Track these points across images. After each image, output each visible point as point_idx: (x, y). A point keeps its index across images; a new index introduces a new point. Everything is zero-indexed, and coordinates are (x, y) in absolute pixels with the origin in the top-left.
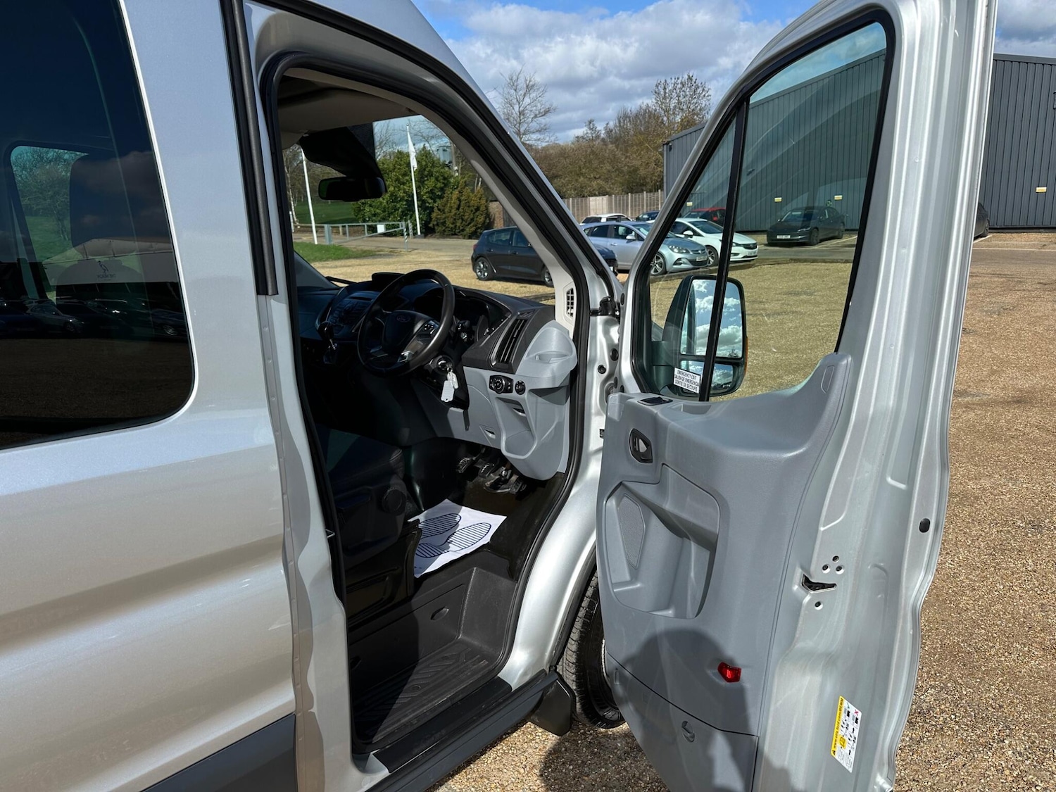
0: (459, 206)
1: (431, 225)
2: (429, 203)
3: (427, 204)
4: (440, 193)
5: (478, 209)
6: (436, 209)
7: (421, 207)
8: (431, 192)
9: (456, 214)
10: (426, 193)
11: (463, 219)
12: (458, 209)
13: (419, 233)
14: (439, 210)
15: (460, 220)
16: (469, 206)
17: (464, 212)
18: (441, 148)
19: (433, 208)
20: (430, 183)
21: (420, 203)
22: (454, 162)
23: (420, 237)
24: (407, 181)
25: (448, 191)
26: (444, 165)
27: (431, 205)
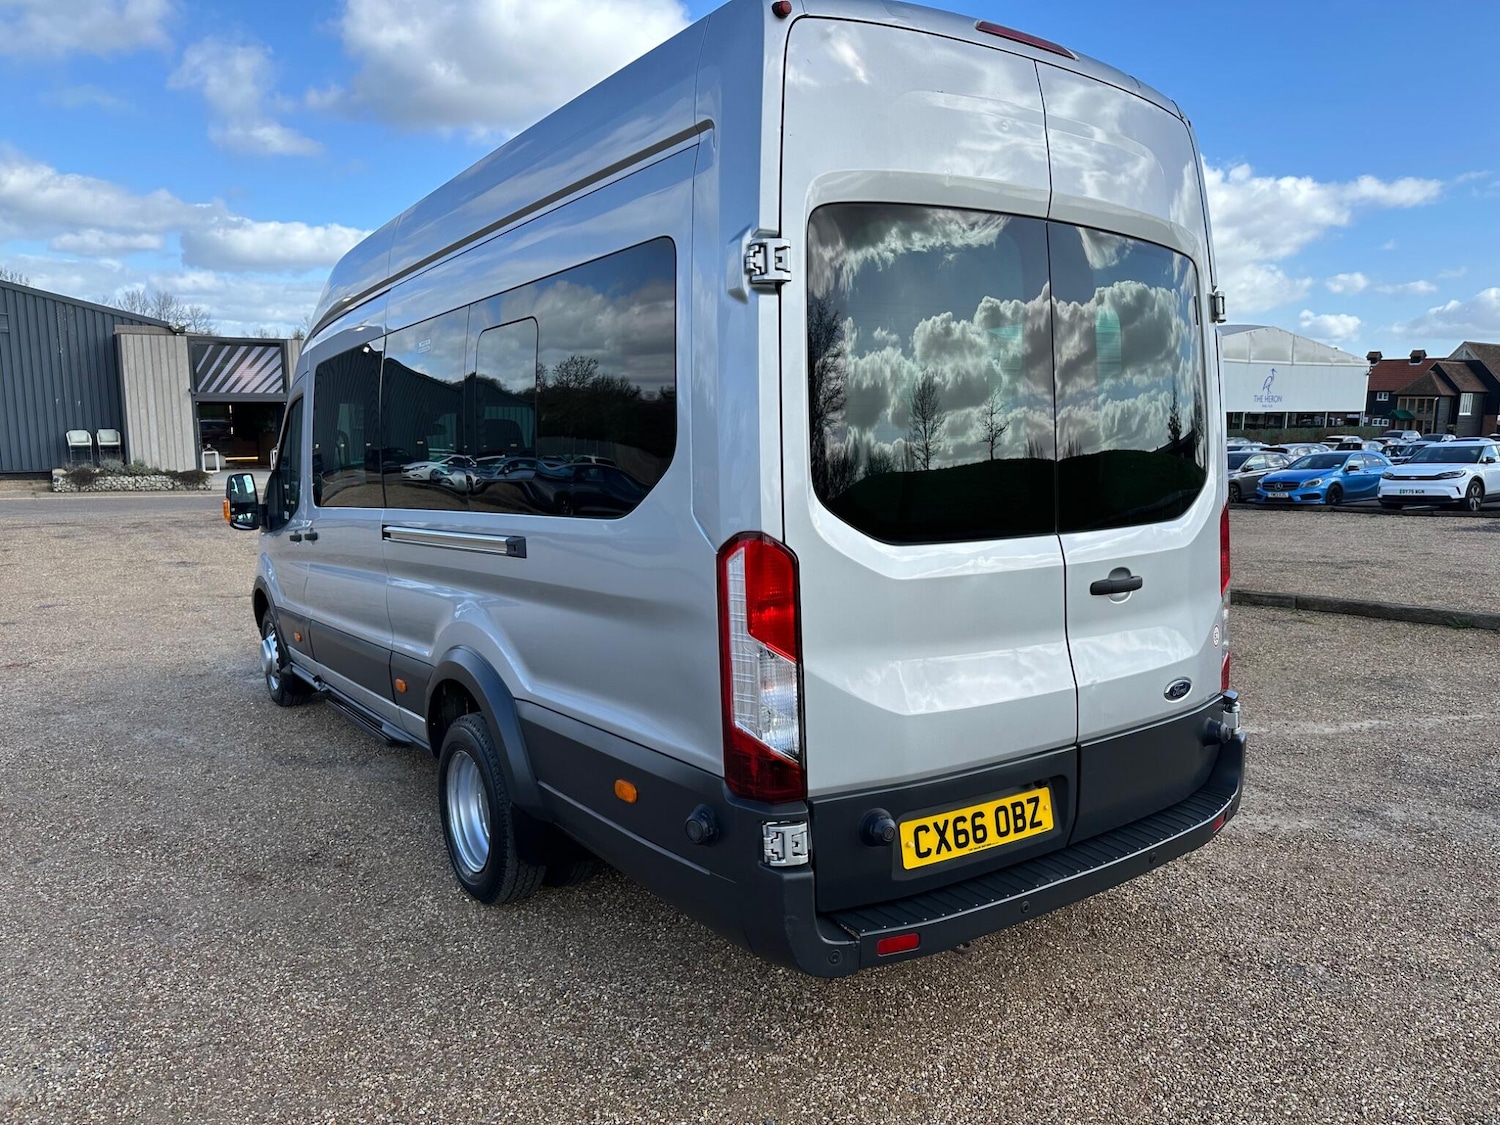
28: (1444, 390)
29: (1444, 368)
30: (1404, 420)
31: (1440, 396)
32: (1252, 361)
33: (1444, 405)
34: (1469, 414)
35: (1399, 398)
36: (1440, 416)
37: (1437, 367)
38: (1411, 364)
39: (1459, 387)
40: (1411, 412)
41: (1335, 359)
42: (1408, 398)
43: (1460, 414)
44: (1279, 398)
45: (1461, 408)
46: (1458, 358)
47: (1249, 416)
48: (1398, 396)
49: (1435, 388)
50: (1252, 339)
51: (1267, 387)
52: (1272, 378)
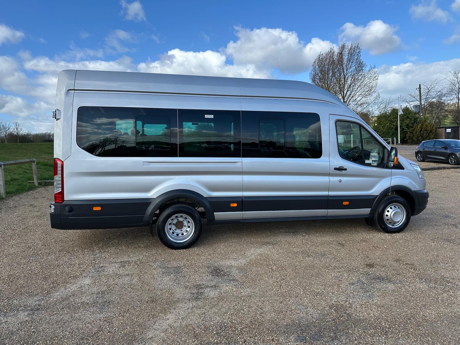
0: (421, 131)
1: (405, 139)
2: (406, 130)
3: (405, 130)
4: (411, 125)
5: (431, 132)
6: (409, 133)
7: (401, 132)
8: (408, 125)
9: (419, 134)
10: (405, 125)
11: (422, 137)
12: (420, 132)
13: (399, 143)
14: (410, 132)
15: (421, 137)
16: (426, 131)
17: (423, 133)
18: (415, 106)
19: (407, 132)
20: (407, 121)
21: (401, 130)
22: (421, 111)
23: (399, 144)
24: (396, 120)
25: (415, 124)
26: (415, 113)
27: (407, 131)
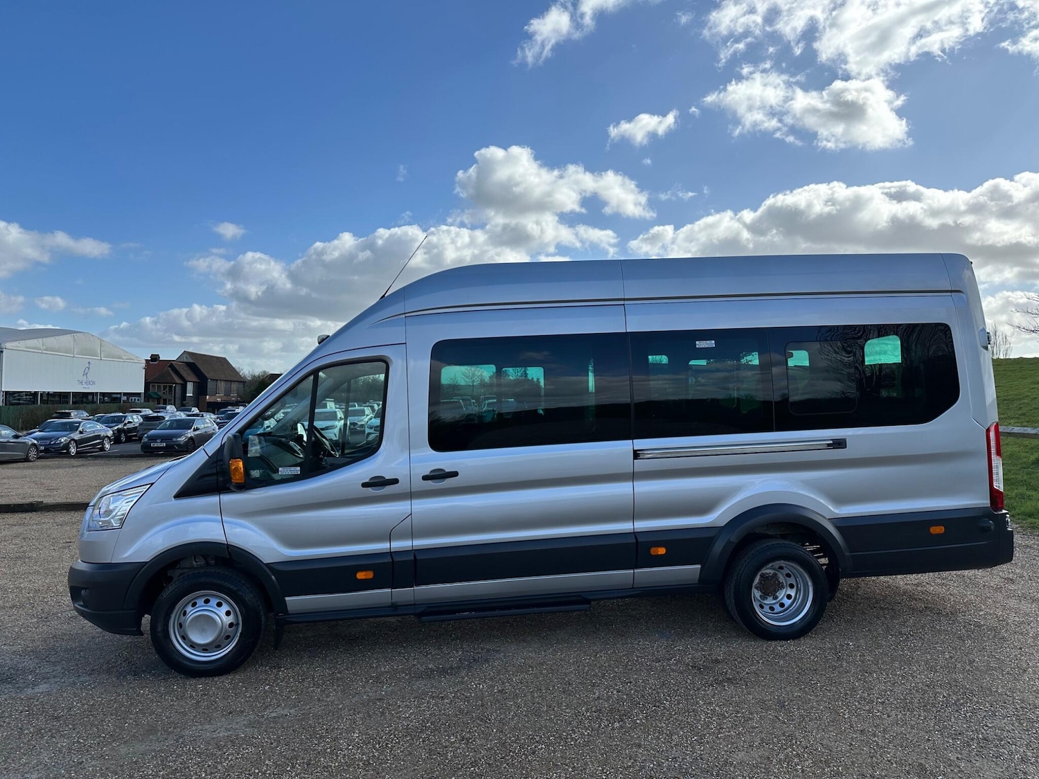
28: (178, 380)
29: (176, 366)
30: (155, 398)
31: (176, 384)
32: (76, 356)
33: (178, 389)
34: (191, 395)
35: (151, 384)
36: (177, 396)
37: (170, 364)
38: (151, 363)
39: (186, 378)
40: (159, 393)
41: (126, 357)
42: (156, 385)
43: (188, 395)
44: (93, 382)
45: (188, 392)
46: (181, 361)
47: (75, 394)
48: (150, 383)
49: (173, 378)
50: (75, 340)
51: (85, 374)
52: (89, 369)
